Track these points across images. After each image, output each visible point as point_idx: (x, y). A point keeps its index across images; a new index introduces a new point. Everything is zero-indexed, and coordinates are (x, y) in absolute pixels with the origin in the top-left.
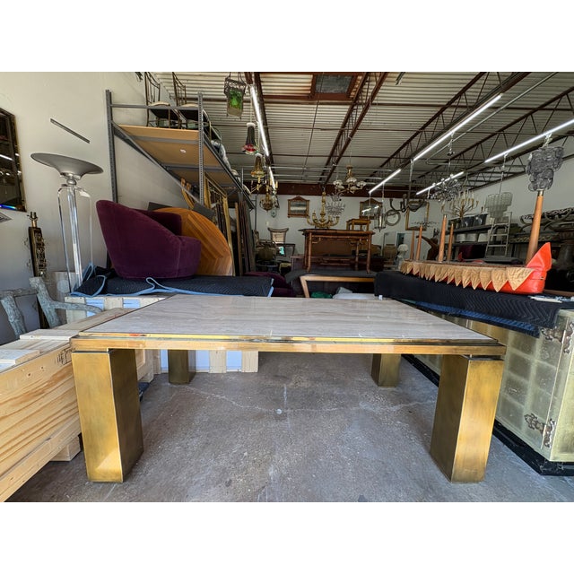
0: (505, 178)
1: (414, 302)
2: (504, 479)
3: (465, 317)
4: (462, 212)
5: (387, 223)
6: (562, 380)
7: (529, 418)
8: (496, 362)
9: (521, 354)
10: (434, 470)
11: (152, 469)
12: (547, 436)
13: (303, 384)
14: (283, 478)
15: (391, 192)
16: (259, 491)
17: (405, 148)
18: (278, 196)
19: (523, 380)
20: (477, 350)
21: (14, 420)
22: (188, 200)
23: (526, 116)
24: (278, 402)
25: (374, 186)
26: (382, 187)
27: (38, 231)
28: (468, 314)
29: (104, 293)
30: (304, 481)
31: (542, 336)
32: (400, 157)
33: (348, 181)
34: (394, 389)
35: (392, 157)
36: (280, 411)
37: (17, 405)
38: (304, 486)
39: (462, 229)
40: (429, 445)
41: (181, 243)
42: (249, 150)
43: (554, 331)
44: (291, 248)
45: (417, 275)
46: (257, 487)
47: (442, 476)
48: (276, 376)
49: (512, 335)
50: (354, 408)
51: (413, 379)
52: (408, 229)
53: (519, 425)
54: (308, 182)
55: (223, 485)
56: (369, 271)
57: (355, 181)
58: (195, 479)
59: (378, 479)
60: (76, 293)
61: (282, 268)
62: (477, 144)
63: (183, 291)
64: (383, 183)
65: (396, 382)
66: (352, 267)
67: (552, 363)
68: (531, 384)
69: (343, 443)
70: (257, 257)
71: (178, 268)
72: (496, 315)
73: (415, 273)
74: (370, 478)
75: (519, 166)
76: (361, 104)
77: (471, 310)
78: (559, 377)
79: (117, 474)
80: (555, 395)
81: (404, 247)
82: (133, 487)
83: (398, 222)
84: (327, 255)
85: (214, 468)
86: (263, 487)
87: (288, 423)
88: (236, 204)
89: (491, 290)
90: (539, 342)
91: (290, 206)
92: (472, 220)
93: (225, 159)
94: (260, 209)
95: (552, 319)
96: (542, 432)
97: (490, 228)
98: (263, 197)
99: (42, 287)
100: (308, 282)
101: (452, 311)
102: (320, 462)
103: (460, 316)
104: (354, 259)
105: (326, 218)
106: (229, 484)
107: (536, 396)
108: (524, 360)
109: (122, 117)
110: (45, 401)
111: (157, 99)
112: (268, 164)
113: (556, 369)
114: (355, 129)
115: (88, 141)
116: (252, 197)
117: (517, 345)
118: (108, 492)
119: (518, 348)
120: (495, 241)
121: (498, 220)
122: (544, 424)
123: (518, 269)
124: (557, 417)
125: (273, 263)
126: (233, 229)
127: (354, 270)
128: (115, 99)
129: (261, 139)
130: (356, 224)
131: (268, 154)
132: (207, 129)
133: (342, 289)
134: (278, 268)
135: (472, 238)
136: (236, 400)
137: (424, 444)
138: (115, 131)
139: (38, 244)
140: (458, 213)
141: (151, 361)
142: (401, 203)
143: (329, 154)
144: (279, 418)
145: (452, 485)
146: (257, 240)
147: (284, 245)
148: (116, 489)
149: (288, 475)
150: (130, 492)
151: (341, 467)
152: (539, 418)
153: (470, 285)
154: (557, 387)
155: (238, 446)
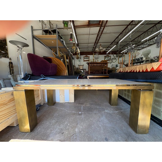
0: (148, 46)
2: (156, 133)
5: (112, 62)
8: (151, 91)
10: (131, 130)
11: (39, 129)
13: (87, 105)
14: (80, 132)
16: (72, 136)
17: (117, 39)
18: (81, 55)
19: (160, 99)
20: (144, 88)
22: (54, 55)
23: (154, 26)
24: (80, 110)
27: (12, 63)
29: (29, 80)
30: (87, 133)
32: (115, 42)
33: (100, 48)
34: (116, 106)
35: (113, 42)
36: (80, 113)
38: (87, 134)
39: (135, 62)
40: (128, 122)
41: (51, 65)
42: (71, 40)
44: (85, 70)
46: (72, 135)
47: (133, 132)
48: (80, 103)
50: (104, 112)
51: (122, 104)
52: (119, 63)
53: (160, 115)
54: (89, 51)
55: (61, 134)
56: (107, 74)
57: (102, 48)
58: (52, 132)
59: (111, 133)
60: (22, 80)
62: (139, 36)
64: (111, 50)
65: (117, 104)
66: (102, 73)
69: (100, 122)
70: (75, 72)
71: (50, 72)
72: (149, 79)
73: (121, 71)
74: (109, 132)
75: (152, 42)
76: (103, 26)
79: (28, 130)
81: (118, 68)
82: (33, 134)
84: (95, 70)
85: (58, 129)
86: (74, 135)
87: (83, 116)
91: (84, 58)
92: (138, 59)
93: (65, 44)
94: (75, 59)
99: (12, 78)
102: (92, 127)
104: (103, 71)
106: (63, 133)
108: (160, 93)
109: (36, 33)
110: (7, 107)
111: (45, 28)
112: (77, 46)
114: (102, 33)
115: (26, 40)
116: (73, 56)
117: (157, 88)
118: (25, 135)
119: (158, 89)
121: (146, 58)
123: (156, 63)
125: (80, 74)
126: (67, 64)
128: (34, 28)
129: (75, 38)
131: (77, 43)
132: (59, 36)
136: (67, 110)
137: (127, 122)
138: (34, 37)
139: (11, 67)
140: (134, 57)
141: (42, 99)
143: (94, 42)
144: (80, 115)
145: (137, 135)
146: (75, 68)
147: (83, 69)
148: (28, 135)
149: (82, 131)
150: (32, 135)
151: (99, 129)
153: (139, 71)
155: (67, 122)
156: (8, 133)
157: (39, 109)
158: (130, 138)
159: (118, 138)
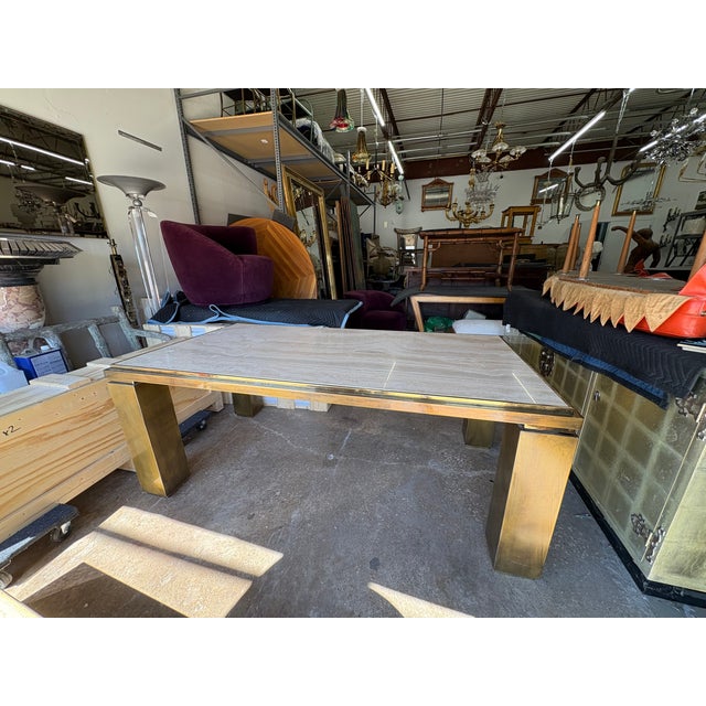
1: (539, 338)
2: (577, 585)
3: (590, 367)
6: (686, 477)
7: (635, 519)
9: (645, 429)
11: (193, 492)
12: (651, 548)
13: (371, 431)
14: (303, 523)
15: (584, 154)
16: (276, 529)
18: (409, 182)
19: (638, 466)
21: (77, 434)
24: (334, 447)
25: (558, 147)
26: (571, 146)
27: (119, 258)
28: (593, 362)
29: (175, 320)
31: (674, 408)
33: (495, 149)
34: (487, 450)
36: (331, 457)
37: (76, 423)
38: (320, 535)
42: (340, 126)
43: (692, 402)
46: (275, 526)
48: (346, 418)
49: (637, 399)
50: (419, 466)
53: (623, 525)
54: (448, 155)
55: (245, 517)
56: (510, 287)
57: (505, 147)
58: (224, 507)
60: (152, 321)
64: (573, 140)
65: (491, 442)
66: (491, 281)
67: (678, 450)
68: (647, 473)
69: (384, 502)
70: (371, 270)
71: (242, 293)
72: (622, 368)
77: (596, 357)
78: (683, 471)
80: (672, 496)
85: (244, 500)
86: (280, 528)
87: (335, 471)
88: (337, 203)
89: (621, 325)
91: (424, 194)
96: (646, 539)
98: (379, 187)
99: (122, 316)
100: (421, 304)
101: (576, 354)
102: (348, 516)
103: (587, 366)
104: (495, 271)
106: (250, 517)
107: (651, 492)
108: (646, 437)
109: (194, 110)
112: (386, 137)
113: (683, 459)
115: (160, 149)
116: (369, 189)
118: (155, 502)
119: (642, 420)
122: (651, 531)
124: (668, 525)
125: (390, 278)
126: (332, 234)
127: (495, 285)
130: (516, 214)
131: (384, 124)
133: (471, 313)
136: (292, 440)
138: (188, 130)
139: (120, 272)
143: (480, 106)
144: (327, 464)
145: (496, 573)
149: (309, 522)
150: (171, 506)
151: (369, 525)
152: (647, 522)
153: (598, 319)
154: (677, 486)
155: (274, 484)
157: (205, 426)
158: (459, 578)
159: (417, 568)
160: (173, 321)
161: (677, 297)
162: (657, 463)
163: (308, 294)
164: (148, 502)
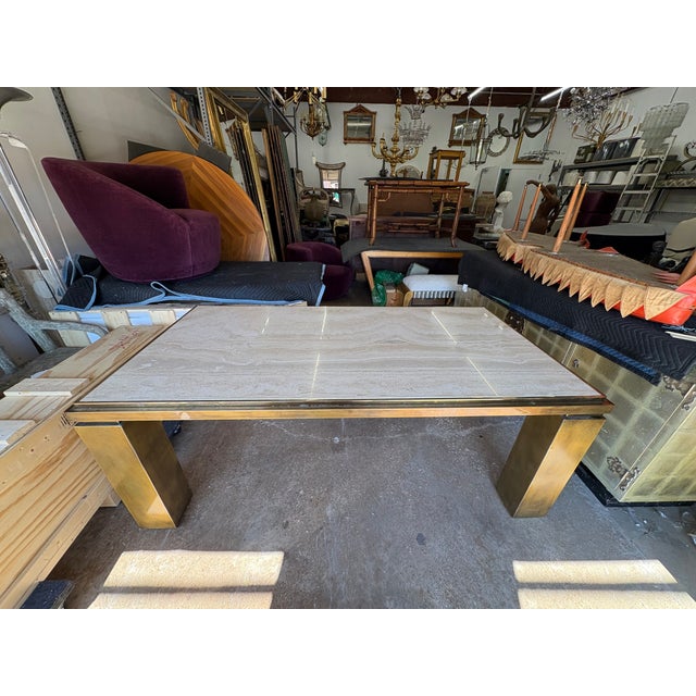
1: (508, 304)
3: (570, 339)
4: (603, 136)
5: (489, 152)
6: (667, 435)
7: (611, 461)
8: (596, 420)
9: (627, 395)
10: (497, 505)
11: (205, 511)
12: (626, 481)
14: (341, 518)
16: (317, 532)
18: (328, 104)
19: (618, 423)
20: (578, 410)
24: (335, 428)
28: (575, 335)
29: (99, 302)
30: (363, 520)
31: (662, 383)
36: (337, 440)
38: (362, 526)
39: (594, 163)
40: (496, 476)
41: (188, 227)
43: (680, 382)
44: (350, 194)
45: (520, 264)
46: (315, 529)
47: (504, 511)
49: (623, 372)
50: (420, 434)
52: (518, 161)
53: (598, 464)
55: (280, 527)
58: (250, 522)
59: (438, 515)
60: (62, 307)
61: (338, 228)
63: (204, 298)
67: (661, 415)
68: (626, 430)
69: (404, 477)
70: (303, 214)
71: (191, 263)
72: (611, 346)
73: (516, 261)
74: (430, 515)
77: (580, 332)
78: (664, 431)
79: (169, 523)
80: (651, 447)
81: (506, 196)
82: (188, 531)
83: (504, 150)
84: (397, 215)
85: (269, 510)
86: (321, 528)
87: (347, 454)
88: (264, 132)
89: (616, 311)
90: (654, 390)
92: (613, 147)
95: (684, 369)
96: (622, 476)
97: (635, 163)
100: (370, 258)
101: (556, 326)
102: (379, 499)
103: (564, 335)
104: (435, 223)
105: (401, 146)
106: (286, 526)
107: (628, 443)
108: (628, 403)
110: (65, 466)
113: (664, 422)
116: (288, 111)
118: (163, 538)
120: (637, 186)
121: (651, 150)
122: (626, 470)
123: (664, 291)
124: (644, 468)
125: (324, 224)
127: (434, 238)
130: (443, 158)
133: (416, 267)
134: (332, 231)
135: (606, 177)
136: (288, 427)
137: (491, 475)
140: (596, 139)
142: (515, 121)
144: (337, 448)
145: (513, 520)
146: (300, 189)
147: (339, 191)
148: (171, 535)
149: (346, 514)
150: (186, 537)
151: (402, 504)
152: (623, 463)
153: (589, 300)
154: (656, 441)
155: (293, 483)
156: (102, 534)
157: (180, 430)
158: (489, 532)
159: (455, 532)
160: (95, 304)
161: (675, 293)
162: (638, 423)
163: (259, 256)
164: (154, 539)
